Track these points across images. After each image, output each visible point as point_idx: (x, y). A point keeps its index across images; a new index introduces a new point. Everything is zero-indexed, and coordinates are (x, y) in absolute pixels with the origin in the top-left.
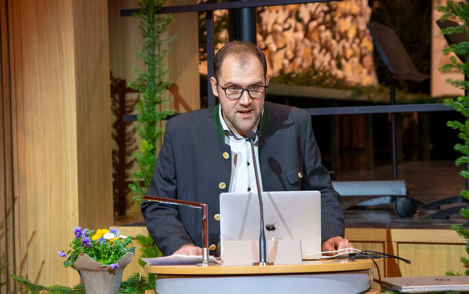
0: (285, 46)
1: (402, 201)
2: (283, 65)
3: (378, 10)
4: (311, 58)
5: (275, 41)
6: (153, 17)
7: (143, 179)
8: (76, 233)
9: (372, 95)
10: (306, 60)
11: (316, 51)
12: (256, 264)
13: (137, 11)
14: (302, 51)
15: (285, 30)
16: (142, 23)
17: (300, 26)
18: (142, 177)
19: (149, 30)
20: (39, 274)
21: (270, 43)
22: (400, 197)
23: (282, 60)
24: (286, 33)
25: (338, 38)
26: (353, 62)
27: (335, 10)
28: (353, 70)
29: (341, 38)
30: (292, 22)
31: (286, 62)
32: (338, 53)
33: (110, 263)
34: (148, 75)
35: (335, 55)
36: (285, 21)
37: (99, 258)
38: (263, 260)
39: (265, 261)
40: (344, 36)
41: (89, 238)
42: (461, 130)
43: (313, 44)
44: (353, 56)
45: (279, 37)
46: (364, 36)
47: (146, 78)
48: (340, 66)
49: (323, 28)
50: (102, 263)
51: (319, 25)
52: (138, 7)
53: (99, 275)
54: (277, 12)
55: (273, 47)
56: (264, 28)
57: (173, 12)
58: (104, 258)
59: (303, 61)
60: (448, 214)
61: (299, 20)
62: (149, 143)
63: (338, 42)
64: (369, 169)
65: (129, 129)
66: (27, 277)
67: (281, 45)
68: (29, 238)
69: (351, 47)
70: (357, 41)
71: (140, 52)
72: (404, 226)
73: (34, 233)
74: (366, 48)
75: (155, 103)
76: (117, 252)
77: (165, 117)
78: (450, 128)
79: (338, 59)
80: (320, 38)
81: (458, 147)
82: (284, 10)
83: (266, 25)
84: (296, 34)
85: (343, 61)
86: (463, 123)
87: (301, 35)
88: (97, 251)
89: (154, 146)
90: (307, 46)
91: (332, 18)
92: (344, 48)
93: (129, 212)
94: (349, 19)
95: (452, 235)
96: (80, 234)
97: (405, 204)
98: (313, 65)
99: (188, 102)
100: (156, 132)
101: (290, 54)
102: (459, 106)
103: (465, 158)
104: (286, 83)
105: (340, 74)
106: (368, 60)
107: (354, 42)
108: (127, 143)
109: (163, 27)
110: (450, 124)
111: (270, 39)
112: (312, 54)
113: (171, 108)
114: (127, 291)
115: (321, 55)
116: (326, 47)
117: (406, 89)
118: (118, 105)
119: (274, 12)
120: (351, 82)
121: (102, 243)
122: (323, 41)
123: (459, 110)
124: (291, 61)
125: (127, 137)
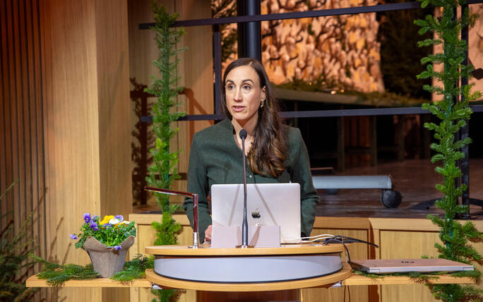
0: (297, 57)
1: (387, 194)
2: (295, 73)
3: (385, 24)
4: (321, 67)
5: (289, 51)
6: (167, 31)
7: (157, 173)
8: (85, 219)
9: (376, 100)
10: (317, 69)
11: (326, 61)
12: (238, 247)
13: (153, 25)
14: (313, 60)
15: (297, 42)
16: (157, 35)
17: (312, 39)
18: (156, 171)
19: (163, 42)
20: (66, 255)
21: (283, 54)
22: (386, 190)
23: (295, 69)
24: (299, 45)
25: (347, 49)
26: (362, 70)
27: (345, 24)
28: (361, 78)
29: (350, 49)
30: (305, 35)
31: (298, 70)
32: (347, 63)
33: (115, 245)
34: (163, 81)
35: (345, 64)
36: (298, 34)
37: (105, 240)
38: (245, 243)
39: (247, 244)
40: (353, 47)
41: (96, 223)
42: (436, 130)
43: (323, 54)
44: (361, 65)
45: (292, 48)
46: (372, 47)
47: (161, 84)
48: (348, 74)
49: (333, 40)
50: (108, 245)
51: (330, 37)
52: (154, 21)
53: (105, 255)
54: (291, 26)
55: (287, 57)
56: (278, 40)
57: (185, 26)
58: (110, 241)
59: (314, 69)
60: (428, 206)
61: (311, 33)
62: (163, 141)
63: (347, 53)
64: (372, 165)
65: (150, 128)
66: (56, 257)
67: (294, 55)
68: (58, 224)
69: (360, 57)
70: (365, 51)
71: (156, 61)
72: (386, 215)
73: (62, 219)
74: (373, 58)
75: (168, 106)
76: (120, 235)
77: (178, 118)
78: (427, 129)
79: (347, 68)
80: (330, 49)
81: (433, 146)
82: (297, 24)
83: (280, 37)
84: (308, 46)
85: (352, 70)
86: (438, 124)
87: (312, 46)
88: (103, 234)
89: (168, 143)
90: (317, 56)
91: (342, 31)
92: (353, 58)
93: (149, 202)
94: (358, 32)
95: (427, 223)
96: (89, 220)
97: (390, 196)
98: (323, 73)
99: (202, 105)
100: (170, 132)
101: (302, 64)
102: (435, 110)
103: (440, 155)
104: (295, 89)
105: (348, 80)
106: (376, 69)
107: (362, 52)
108: (148, 141)
109: (176, 39)
110: (427, 125)
111: (283, 50)
112: (323, 63)
113: (186, 110)
114: (129, 269)
115: (331, 64)
116: (335, 57)
117: (409, 95)
118: (140, 108)
119: (288, 26)
120: (358, 88)
121: (107, 227)
122: (333, 52)
123: (435, 113)
124: (303, 69)
125: (148, 136)
